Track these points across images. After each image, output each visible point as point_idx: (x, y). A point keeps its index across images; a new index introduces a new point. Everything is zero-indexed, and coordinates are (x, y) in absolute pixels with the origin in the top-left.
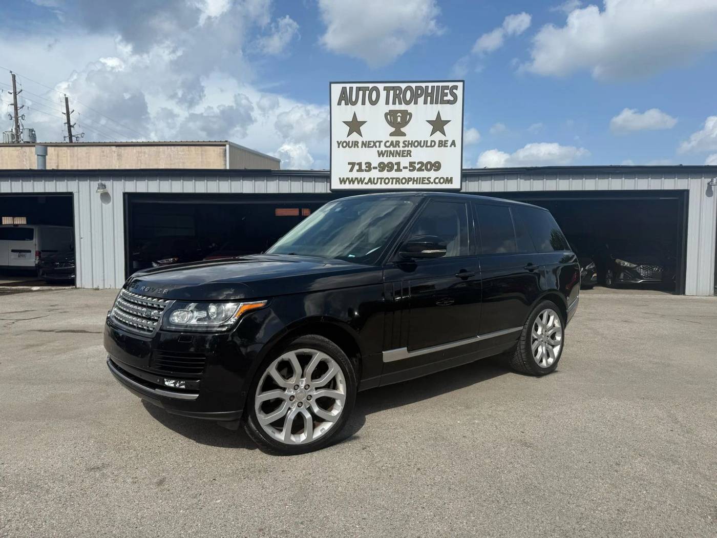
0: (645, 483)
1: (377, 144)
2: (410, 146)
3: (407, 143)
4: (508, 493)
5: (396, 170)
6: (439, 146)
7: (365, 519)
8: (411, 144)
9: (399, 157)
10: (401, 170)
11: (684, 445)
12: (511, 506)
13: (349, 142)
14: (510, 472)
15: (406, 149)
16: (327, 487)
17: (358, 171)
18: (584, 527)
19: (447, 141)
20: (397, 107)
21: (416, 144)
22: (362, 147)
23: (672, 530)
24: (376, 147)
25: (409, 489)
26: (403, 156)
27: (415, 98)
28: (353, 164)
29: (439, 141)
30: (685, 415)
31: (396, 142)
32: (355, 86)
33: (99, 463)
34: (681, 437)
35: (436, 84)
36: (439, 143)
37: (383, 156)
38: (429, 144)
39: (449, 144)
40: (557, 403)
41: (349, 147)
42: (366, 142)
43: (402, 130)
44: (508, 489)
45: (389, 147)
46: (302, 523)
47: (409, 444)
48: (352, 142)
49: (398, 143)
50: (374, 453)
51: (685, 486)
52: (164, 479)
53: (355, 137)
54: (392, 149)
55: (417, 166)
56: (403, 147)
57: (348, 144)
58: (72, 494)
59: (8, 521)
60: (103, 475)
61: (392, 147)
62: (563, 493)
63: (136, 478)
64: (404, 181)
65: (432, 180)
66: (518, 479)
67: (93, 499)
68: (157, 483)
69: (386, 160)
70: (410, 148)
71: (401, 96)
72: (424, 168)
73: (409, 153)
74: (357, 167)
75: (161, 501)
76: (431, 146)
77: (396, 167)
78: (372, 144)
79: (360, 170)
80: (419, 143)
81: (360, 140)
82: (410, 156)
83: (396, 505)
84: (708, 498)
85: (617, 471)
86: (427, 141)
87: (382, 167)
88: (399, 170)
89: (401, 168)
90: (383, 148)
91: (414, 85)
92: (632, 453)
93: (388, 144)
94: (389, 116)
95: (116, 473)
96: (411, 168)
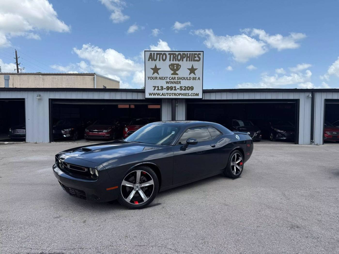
0: (269, 217)
1: (166, 78)
2: (180, 79)
3: (179, 78)
4: (218, 222)
5: (174, 90)
6: (193, 80)
7: (165, 232)
8: (181, 78)
9: (176, 84)
10: (176, 90)
11: (286, 204)
12: (219, 226)
13: (153, 77)
14: (219, 215)
15: (179, 80)
16: (150, 221)
17: (157, 90)
18: (244, 232)
19: (196, 77)
20: (175, 62)
21: (183, 78)
22: (159, 79)
23: (275, 232)
24: (165, 79)
25: (181, 221)
26: (177, 84)
27: (182, 58)
28: (155, 87)
29: (193, 77)
30: (289, 193)
31: (174, 77)
32: (156, 53)
33: (58, 215)
34: (285, 201)
35: (191, 53)
36: (193, 78)
37: (168, 84)
38: (188, 79)
39: (197, 79)
40: (240, 190)
41: (153, 79)
42: (161, 77)
43: (177, 72)
44: (218, 220)
45: (171, 79)
46: (141, 234)
47: (181, 206)
48: (155, 77)
49: (175, 78)
50: (167, 209)
51: (283, 218)
52: (86, 220)
53: (156, 75)
54: (172, 80)
55: (183, 88)
56: (177, 80)
57: (153, 78)
58: (50, 227)
59: (28, 236)
60: (61, 220)
61: (172, 79)
62: (238, 221)
63: (74, 220)
64: (177, 95)
65: (190, 94)
66: (222, 217)
67: (59, 228)
68: (83, 222)
69: (170, 85)
70: (180, 80)
71: (176, 57)
72: (186, 89)
73: (180, 82)
74: (157, 88)
75: (86, 228)
76: (189, 80)
77: (174, 88)
78: (164, 78)
79: (158, 90)
80: (184, 78)
81: (158, 76)
82: (180, 84)
83: (176, 227)
84: (290, 222)
85: (259, 214)
86: (188, 77)
87: (168, 88)
88: (175, 90)
89: (176, 89)
90: (168, 80)
91: (181, 53)
92: (266, 207)
93: (170, 78)
94: (171, 66)
95: (65, 219)
96: (181, 89)
